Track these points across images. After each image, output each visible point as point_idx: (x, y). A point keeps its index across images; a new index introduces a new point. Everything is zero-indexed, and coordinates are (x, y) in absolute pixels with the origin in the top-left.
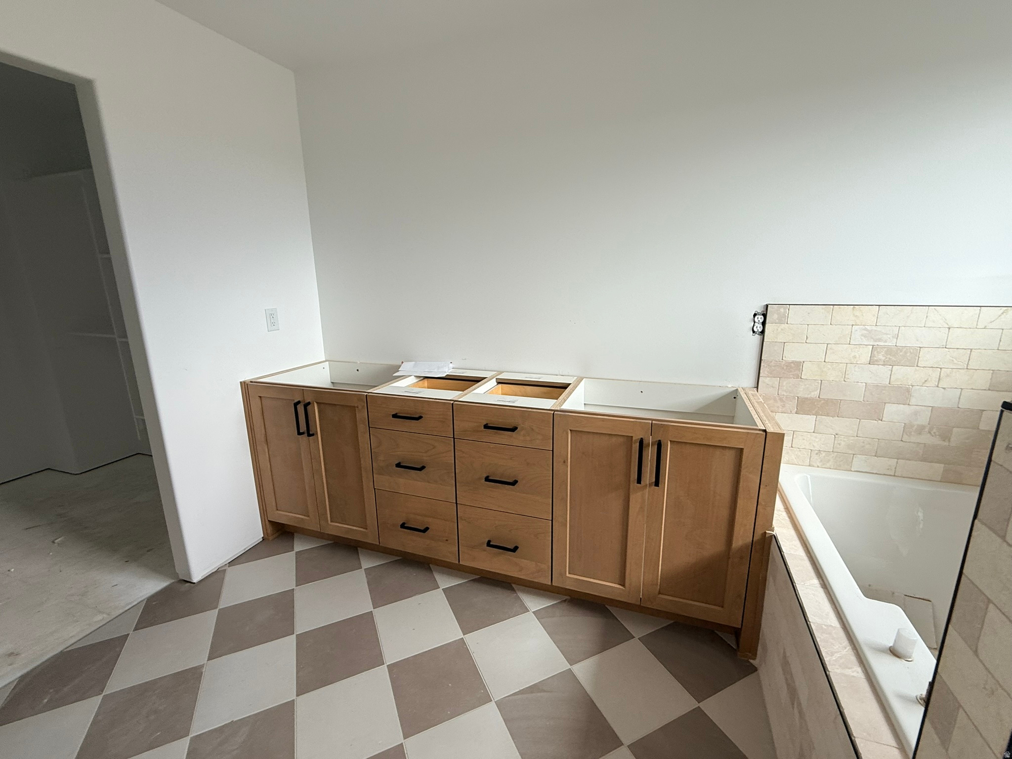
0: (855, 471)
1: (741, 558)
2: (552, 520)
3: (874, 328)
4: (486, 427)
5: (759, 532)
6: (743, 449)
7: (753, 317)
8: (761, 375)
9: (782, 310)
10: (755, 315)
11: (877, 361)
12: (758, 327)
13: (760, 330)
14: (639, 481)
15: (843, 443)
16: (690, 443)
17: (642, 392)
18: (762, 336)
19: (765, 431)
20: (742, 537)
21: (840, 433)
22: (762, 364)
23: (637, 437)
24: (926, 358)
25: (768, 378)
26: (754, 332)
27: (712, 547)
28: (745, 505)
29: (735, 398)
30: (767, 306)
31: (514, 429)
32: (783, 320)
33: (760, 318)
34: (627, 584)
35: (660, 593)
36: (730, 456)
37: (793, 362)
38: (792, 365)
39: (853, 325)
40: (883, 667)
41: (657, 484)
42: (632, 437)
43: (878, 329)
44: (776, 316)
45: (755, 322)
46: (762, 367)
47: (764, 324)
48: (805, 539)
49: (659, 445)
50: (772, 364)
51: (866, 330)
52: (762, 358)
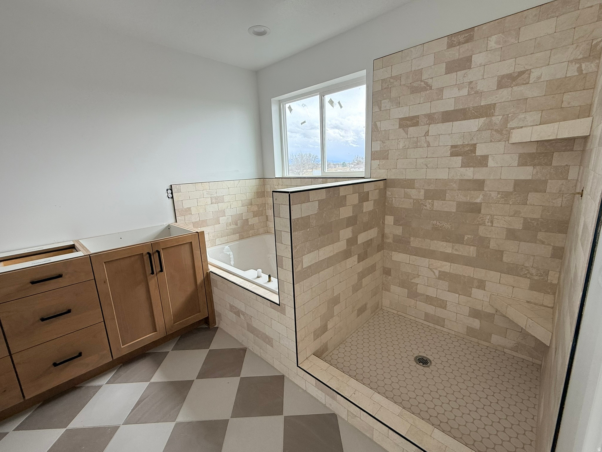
0: (218, 245)
1: (202, 287)
2: (104, 321)
3: (209, 190)
4: (33, 283)
5: (205, 273)
6: (192, 242)
7: (166, 191)
8: (177, 216)
9: (178, 187)
10: (167, 190)
11: (213, 202)
12: (170, 196)
13: (171, 196)
14: (153, 273)
15: (211, 236)
16: (170, 247)
17: (121, 238)
18: (172, 199)
19: (197, 232)
20: (200, 278)
21: (210, 232)
22: (176, 211)
23: (145, 253)
24: (226, 199)
25: (180, 217)
26: (169, 198)
27: (190, 289)
28: (198, 264)
29: (169, 229)
30: (171, 185)
31: (60, 276)
32: (179, 191)
33: (170, 191)
34: (158, 330)
35: (174, 323)
36: (187, 247)
37: (187, 208)
38: (187, 209)
39: (203, 190)
40: (258, 281)
41: (162, 270)
42: (143, 253)
43: (211, 190)
44: (176, 190)
45: (168, 193)
46: (176, 213)
47: (172, 193)
48: (220, 267)
49: (158, 252)
50: (180, 210)
51: (207, 191)
52: (175, 209)
